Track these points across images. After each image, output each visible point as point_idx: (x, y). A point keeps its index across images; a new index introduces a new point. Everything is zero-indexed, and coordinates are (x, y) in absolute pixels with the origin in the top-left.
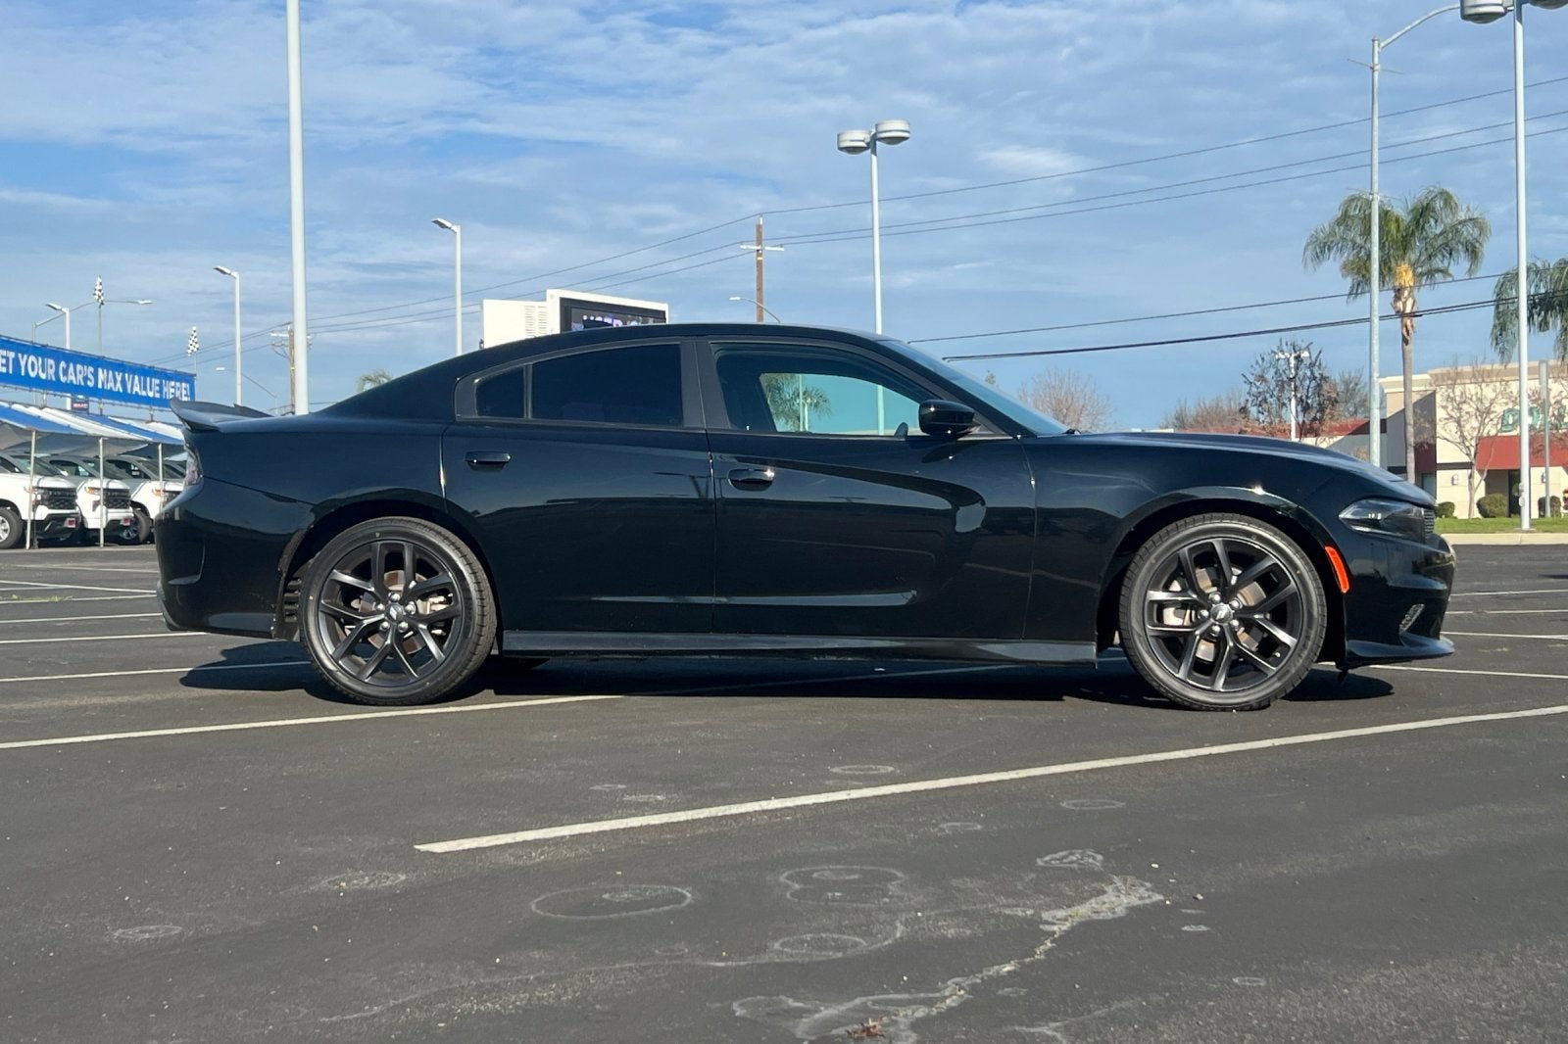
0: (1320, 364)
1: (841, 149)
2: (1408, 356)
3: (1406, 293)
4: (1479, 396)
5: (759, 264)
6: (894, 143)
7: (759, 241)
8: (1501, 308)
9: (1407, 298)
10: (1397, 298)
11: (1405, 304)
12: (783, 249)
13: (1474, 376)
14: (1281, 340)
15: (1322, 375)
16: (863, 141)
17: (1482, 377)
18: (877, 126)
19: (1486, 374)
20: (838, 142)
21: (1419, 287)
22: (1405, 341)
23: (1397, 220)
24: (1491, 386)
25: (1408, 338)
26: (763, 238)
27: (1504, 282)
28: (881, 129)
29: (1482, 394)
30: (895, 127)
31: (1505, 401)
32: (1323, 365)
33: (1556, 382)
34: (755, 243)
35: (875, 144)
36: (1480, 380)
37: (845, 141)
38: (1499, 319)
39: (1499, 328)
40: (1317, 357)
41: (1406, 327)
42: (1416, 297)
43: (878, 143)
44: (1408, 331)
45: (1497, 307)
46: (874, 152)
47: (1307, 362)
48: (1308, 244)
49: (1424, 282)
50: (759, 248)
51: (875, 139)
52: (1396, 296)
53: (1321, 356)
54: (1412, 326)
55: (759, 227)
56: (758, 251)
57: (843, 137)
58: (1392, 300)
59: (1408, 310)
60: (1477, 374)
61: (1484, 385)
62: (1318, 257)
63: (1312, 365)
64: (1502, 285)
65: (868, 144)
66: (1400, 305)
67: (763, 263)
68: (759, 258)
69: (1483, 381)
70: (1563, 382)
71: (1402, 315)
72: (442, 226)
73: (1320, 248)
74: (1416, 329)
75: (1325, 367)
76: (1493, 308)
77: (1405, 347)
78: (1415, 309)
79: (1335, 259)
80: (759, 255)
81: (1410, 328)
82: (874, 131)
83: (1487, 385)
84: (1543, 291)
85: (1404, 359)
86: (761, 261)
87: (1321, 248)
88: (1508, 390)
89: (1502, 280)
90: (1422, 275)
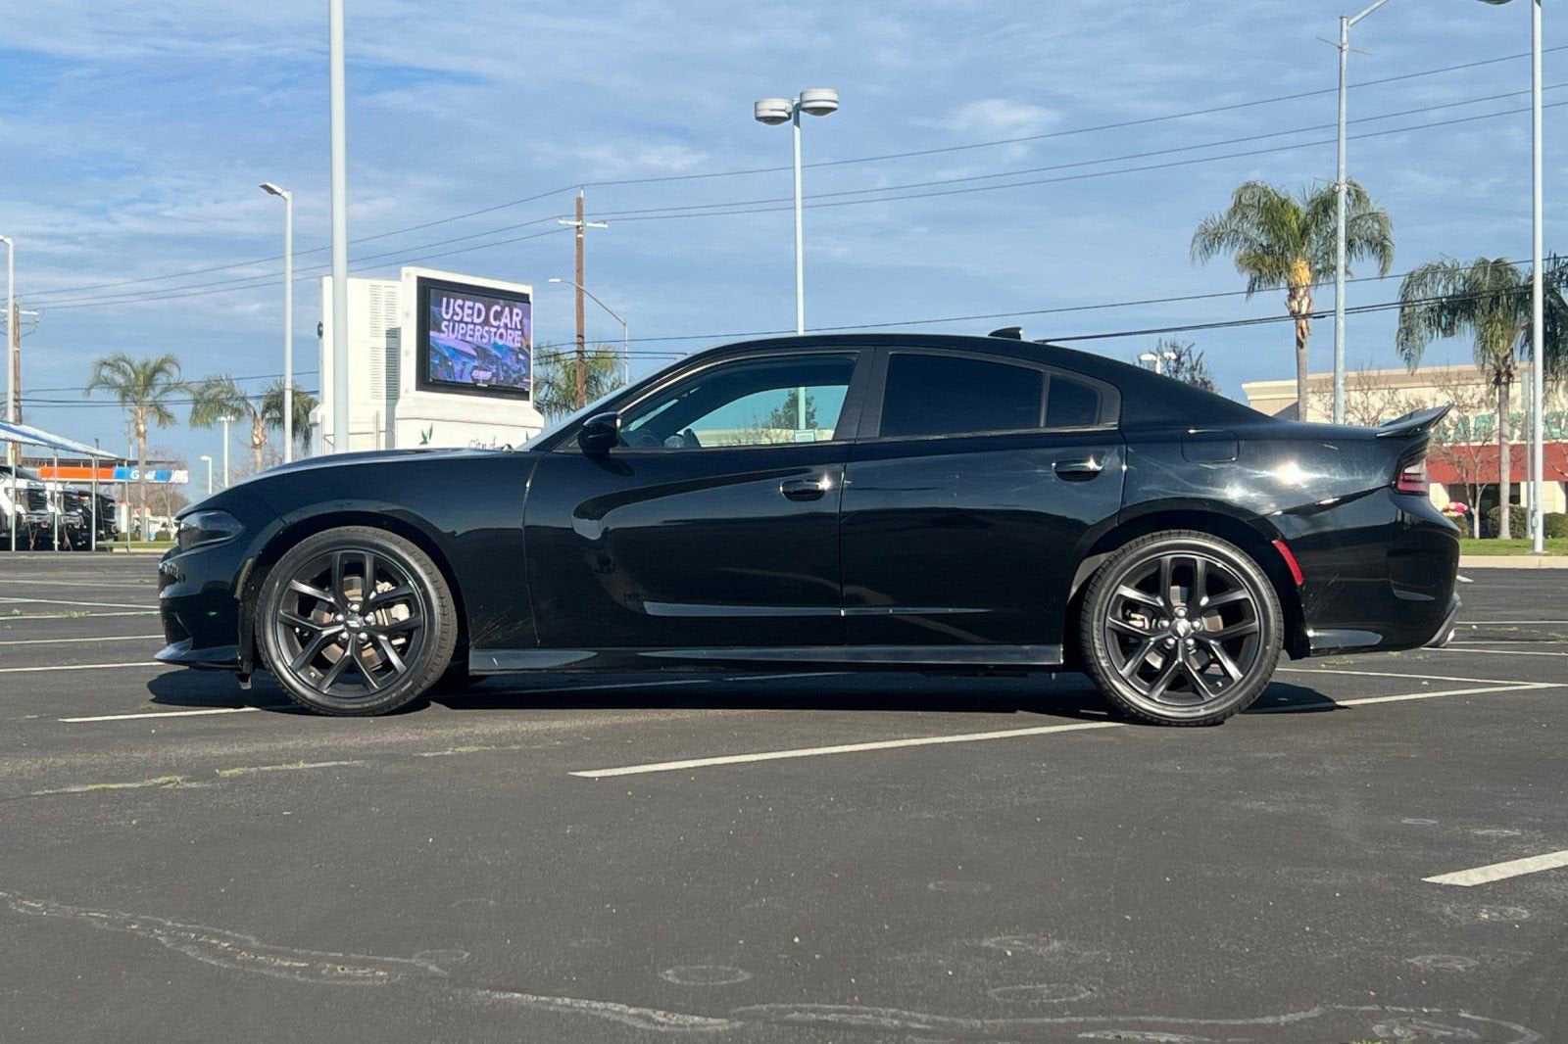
0: (1201, 368)
1: (759, 119)
2: (1303, 360)
3: (1301, 292)
4: (1365, 405)
5: (579, 242)
6: (822, 114)
7: (579, 216)
8: (1407, 310)
9: (1302, 298)
10: (1292, 297)
11: (1299, 303)
12: (606, 226)
13: (1360, 383)
14: (1160, 341)
15: (1202, 380)
16: (784, 111)
17: (1369, 385)
18: (801, 94)
19: (1372, 381)
20: (756, 111)
21: (1317, 286)
22: (1300, 344)
23: (1295, 211)
24: (1379, 393)
25: (1303, 340)
26: (584, 213)
27: (1410, 282)
28: (807, 97)
29: (1368, 404)
30: (822, 96)
31: (1393, 411)
32: (1204, 370)
33: (1442, 390)
34: (575, 218)
35: (798, 114)
36: (1366, 387)
37: (763, 110)
38: (1405, 321)
39: (1404, 331)
40: (1198, 360)
41: (1301, 328)
42: (1312, 296)
43: (801, 112)
44: (1303, 333)
45: (1403, 309)
46: (797, 123)
47: (1188, 365)
48: (1196, 236)
49: (1320, 282)
50: (579, 224)
51: (798, 108)
52: (1291, 295)
53: (1203, 359)
54: (1308, 328)
55: (579, 200)
56: (578, 227)
57: (760, 107)
58: (1286, 299)
59: (1304, 312)
60: (1363, 381)
61: (1370, 393)
62: (1207, 250)
63: (1193, 369)
64: (1408, 286)
65: (789, 114)
66: (1295, 304)
67: (584, 242)
68: (580, 236)
69: (1369, 389)
70: (1449, 391)
71: (1295, 315)
72: (271, 191)
73: (1209, 240)
74: (1311, 332)
75: (1206, 372)
76: (1398, 310)
77: (1301, 351)
78: (1311, 310)
79: (1225, 254)
80: (579, 232)
81: (1305, 331)
82: (797, 100)
83: (1374, 393)
84: (1451, 293)
85: (1298, 364)
86: (581, 238)
87: (1211, 239)
88: (1396, 400)
89: (1407, 280)
90: (1319, 272)
